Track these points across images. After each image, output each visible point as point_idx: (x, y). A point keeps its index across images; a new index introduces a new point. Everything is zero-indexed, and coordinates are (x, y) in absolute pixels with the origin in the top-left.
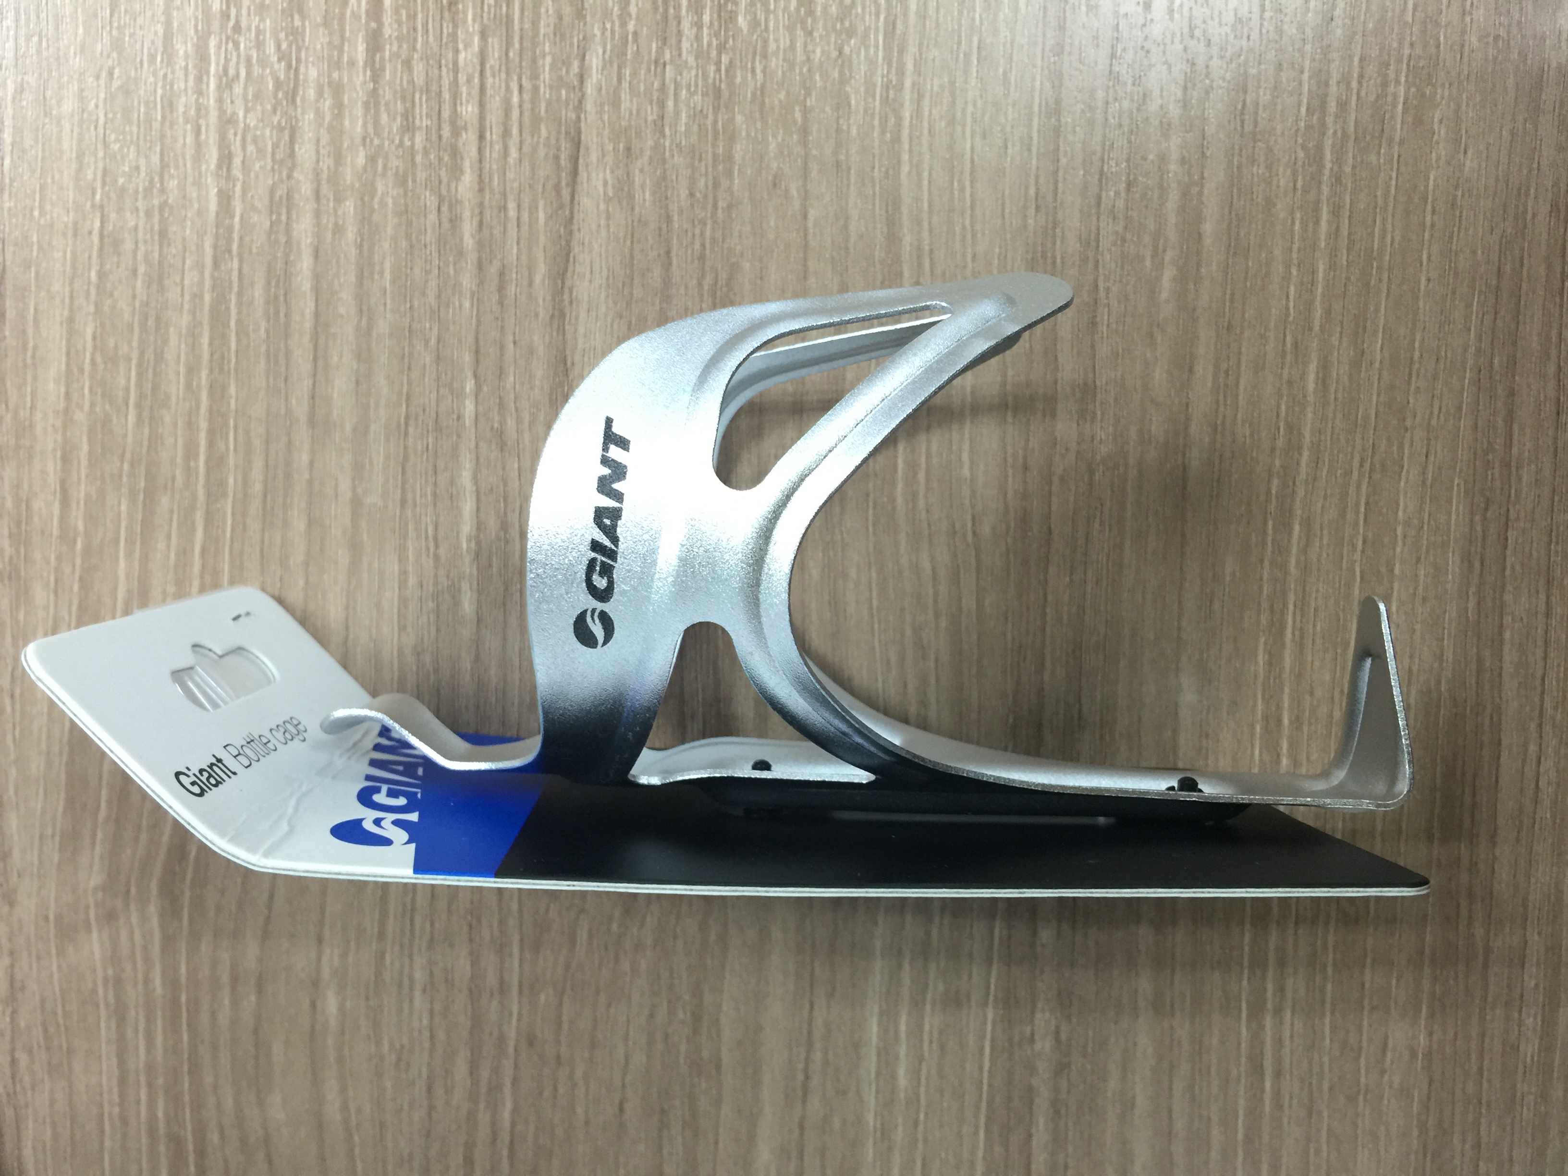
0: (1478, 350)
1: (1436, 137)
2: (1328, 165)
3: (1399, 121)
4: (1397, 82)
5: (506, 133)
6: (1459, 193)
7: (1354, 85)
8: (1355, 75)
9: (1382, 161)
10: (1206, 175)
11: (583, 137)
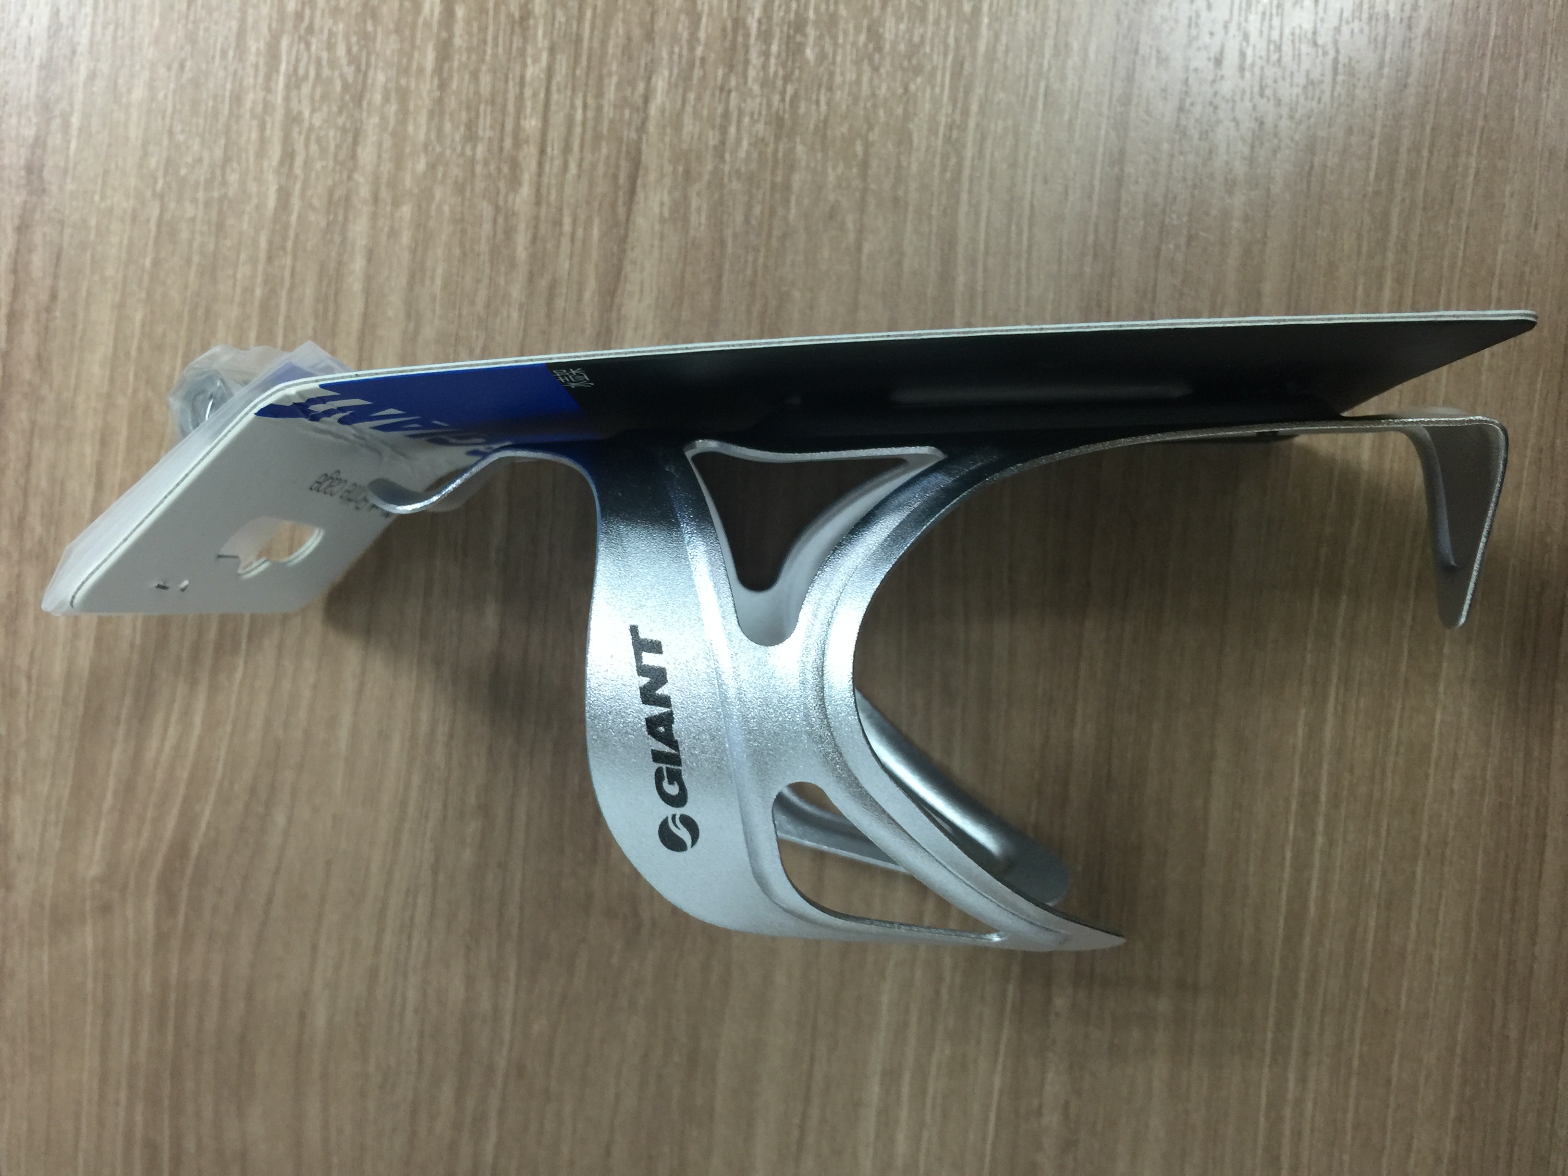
0: (1541, 430)
1: (1506, 210)
2: (1395, 232)
3: (1469, 192)
4: (1469, 153)
5: (567, 149)
6: (1527, 269)
7: (1425, 153)
8: (1427, 144)
9: (1450, 231)
10: (1269, 234)
11: (643, 158)
